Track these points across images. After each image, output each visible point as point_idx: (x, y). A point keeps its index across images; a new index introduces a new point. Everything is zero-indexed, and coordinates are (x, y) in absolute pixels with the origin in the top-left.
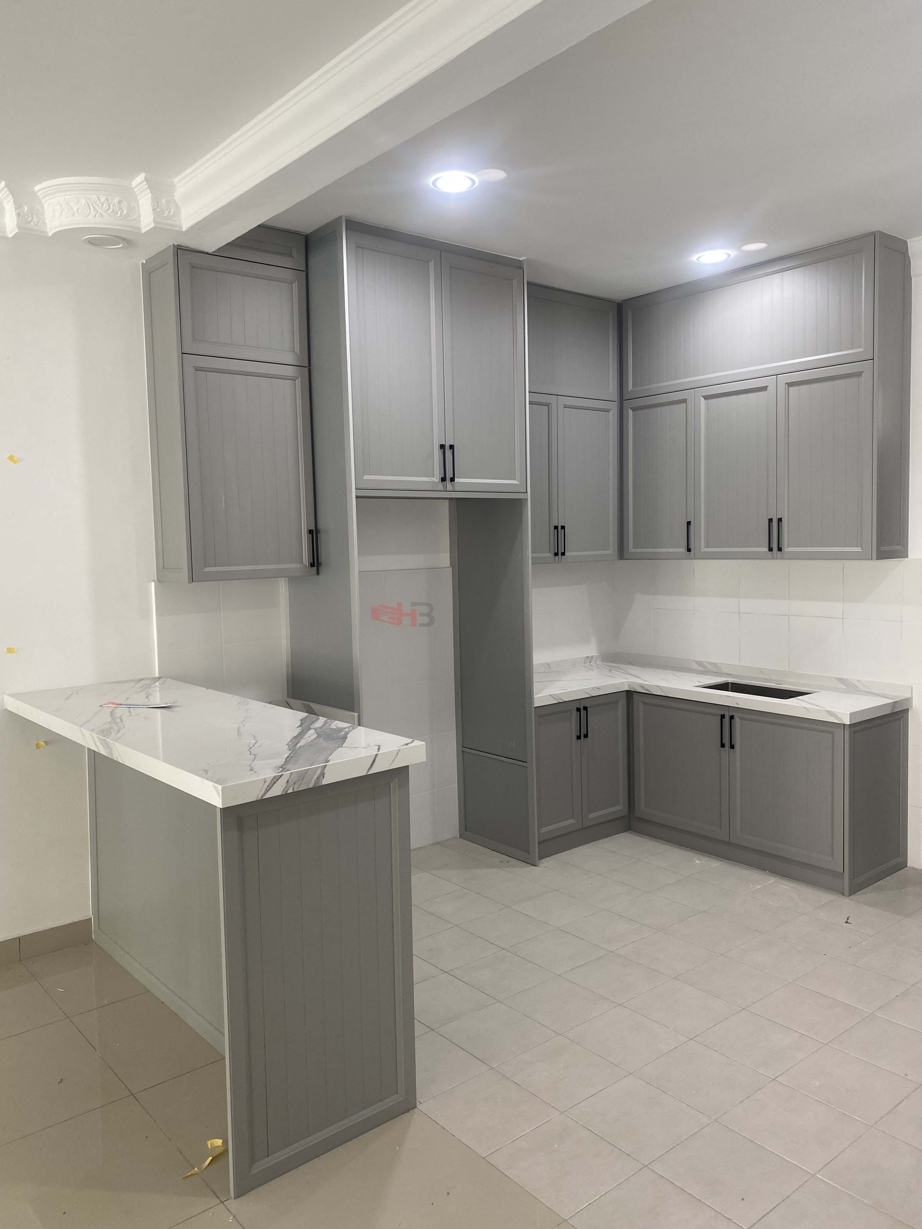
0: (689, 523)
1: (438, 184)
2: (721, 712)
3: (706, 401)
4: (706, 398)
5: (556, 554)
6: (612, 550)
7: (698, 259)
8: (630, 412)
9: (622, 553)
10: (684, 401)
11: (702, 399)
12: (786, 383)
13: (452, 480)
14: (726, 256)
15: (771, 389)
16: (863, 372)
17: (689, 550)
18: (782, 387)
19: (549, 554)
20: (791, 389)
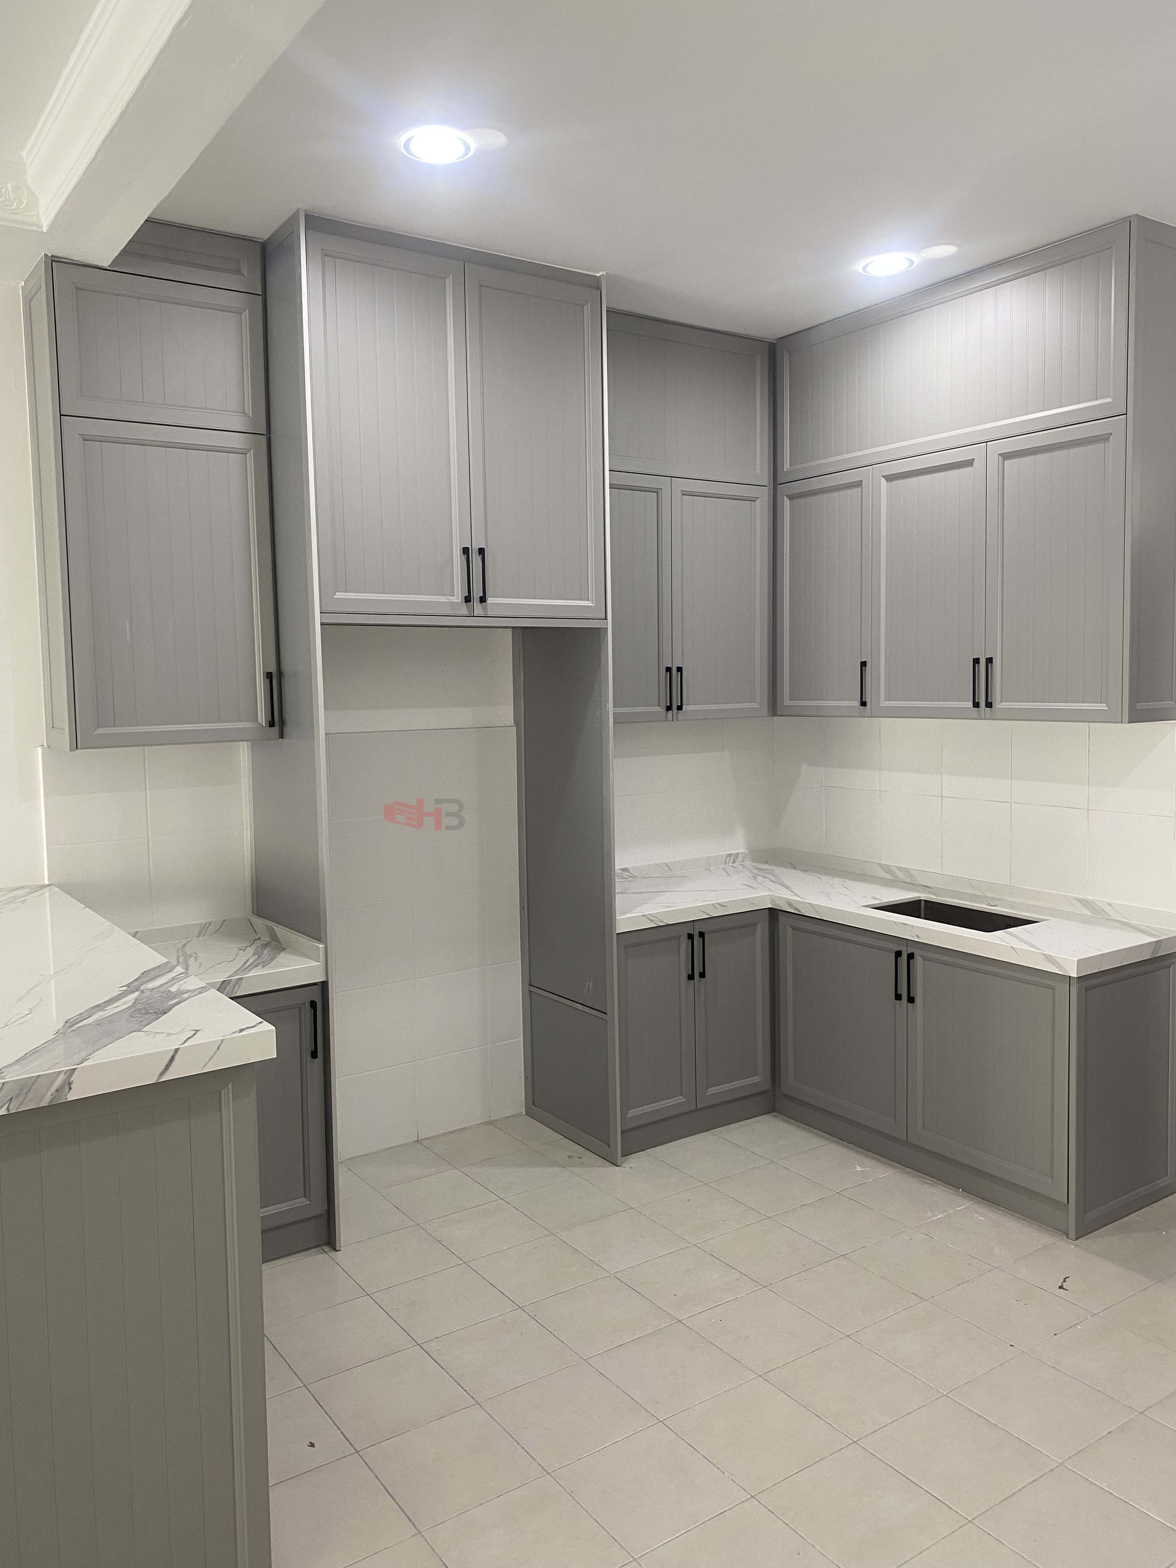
0: (864, 664)
1: (413, 147)
2: (896, 948)
3: (889, 483)
4: (889, 478)
5: (669, 708)
6: (758, 702)
7: (864, 269)
8: (787, 501)
9: (774, 707)
10: (859, 484)
11: (883, 480)
12: (999, 454)
13: (483, 600)
14: (907, 263)
15: (979, 464)
16: (1111, 434)
17: (863, 704)
18: (994, 461)
19: (658, 707)
20: (1007, 463)
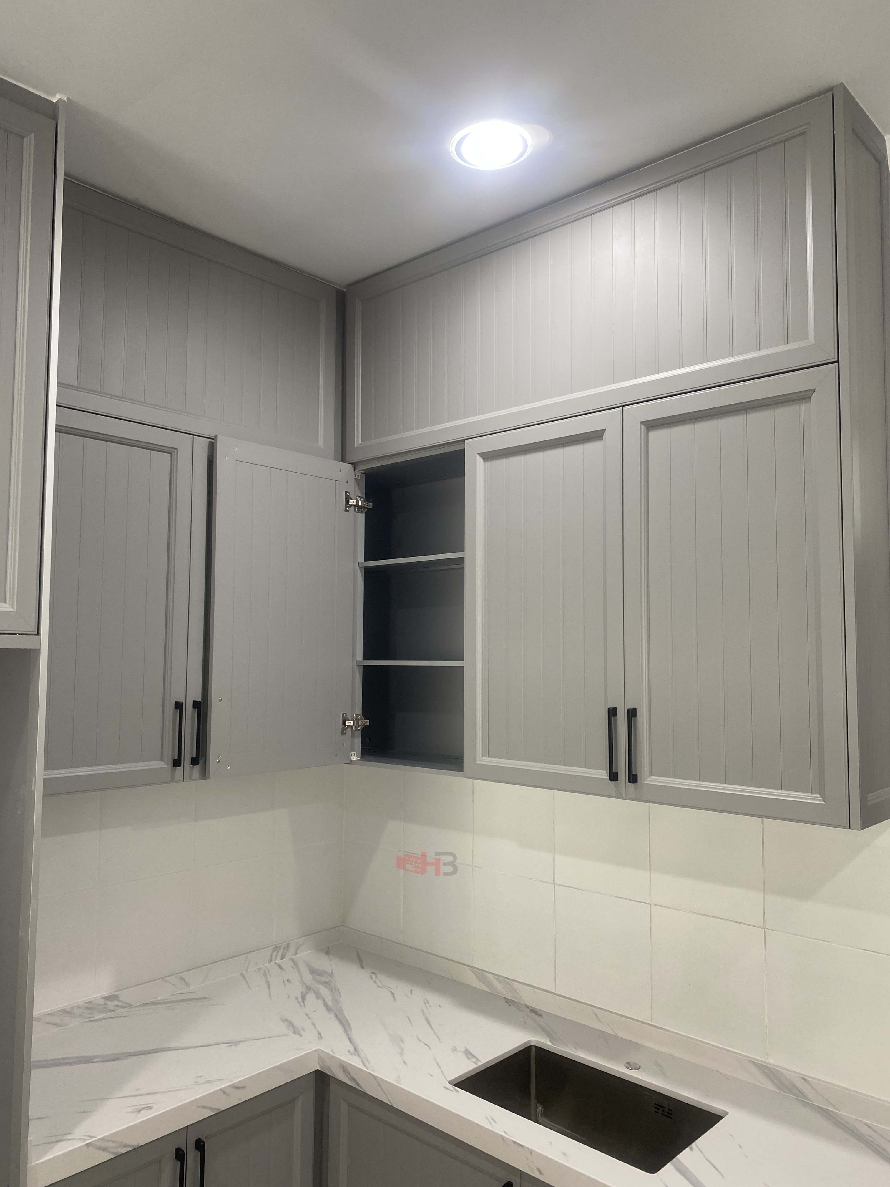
2: (503, 1176)
4: (488, 457)
5: (177, 763)
11: (479, 459)
12: (641, 422)
15: (611, 437)
16: (814, 391)
18: (634, 431)
19: (161, 762)
20: (654, 435)
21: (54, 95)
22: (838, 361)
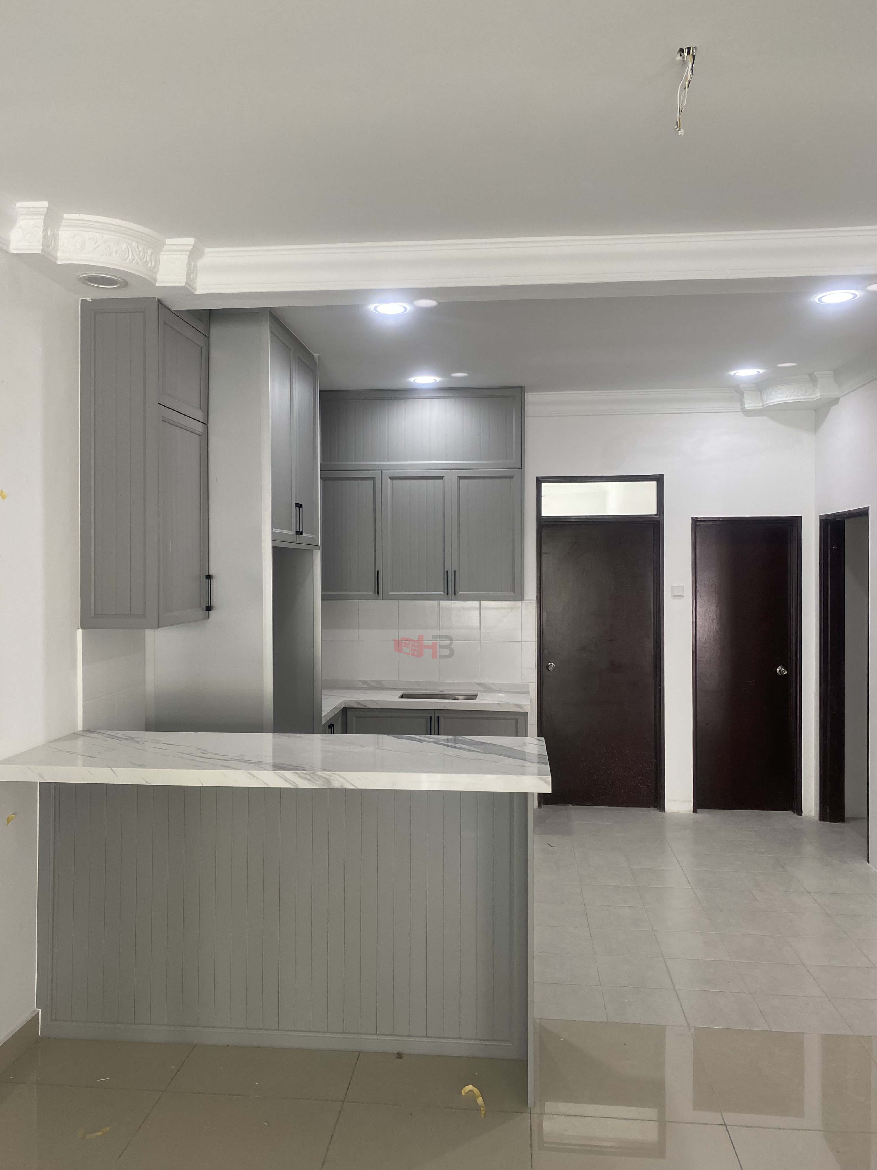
0: (378, 572)
1: (379, 309)
2: (429, 715)
3: (392, 481)
4: (393, 479)
7: (414, 380)
10: (373, 479)
11: (389, 479)
12: (458, 477)
13: (301, 533)
15: (447, 479)
16: (514, 476)
17: (377, 593)
18: (455, 479)
20: (461, 481)
21: (315, 353)
22: (521, 469)
